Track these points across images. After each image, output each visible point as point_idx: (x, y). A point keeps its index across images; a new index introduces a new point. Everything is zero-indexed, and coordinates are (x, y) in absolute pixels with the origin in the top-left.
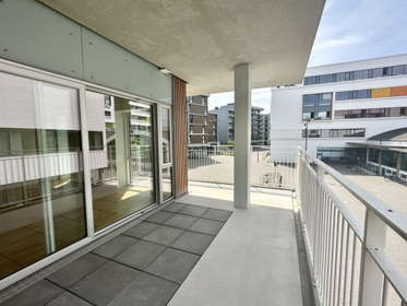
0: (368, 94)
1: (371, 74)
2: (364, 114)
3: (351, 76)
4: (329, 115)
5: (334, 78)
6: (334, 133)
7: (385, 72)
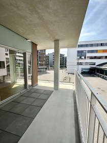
0: (97, 51)
1: (97, 45)
2: (95, 58)
3: (92, 45)
4: (85, 58)
5: (87, 46)
6: (86, 63)
7: (102, 45)
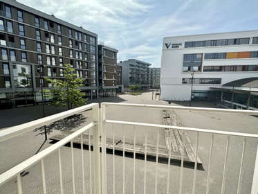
0: (225, 56)
1: (226, 42)
2: (221, 69)
3: (214, 43)
4: (200, 69)
6: (202, 81)
